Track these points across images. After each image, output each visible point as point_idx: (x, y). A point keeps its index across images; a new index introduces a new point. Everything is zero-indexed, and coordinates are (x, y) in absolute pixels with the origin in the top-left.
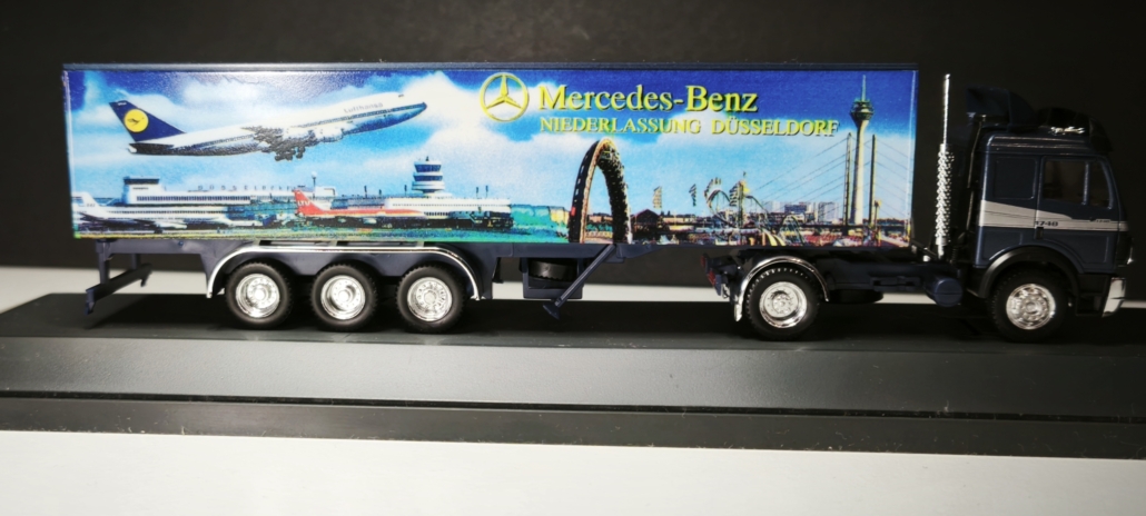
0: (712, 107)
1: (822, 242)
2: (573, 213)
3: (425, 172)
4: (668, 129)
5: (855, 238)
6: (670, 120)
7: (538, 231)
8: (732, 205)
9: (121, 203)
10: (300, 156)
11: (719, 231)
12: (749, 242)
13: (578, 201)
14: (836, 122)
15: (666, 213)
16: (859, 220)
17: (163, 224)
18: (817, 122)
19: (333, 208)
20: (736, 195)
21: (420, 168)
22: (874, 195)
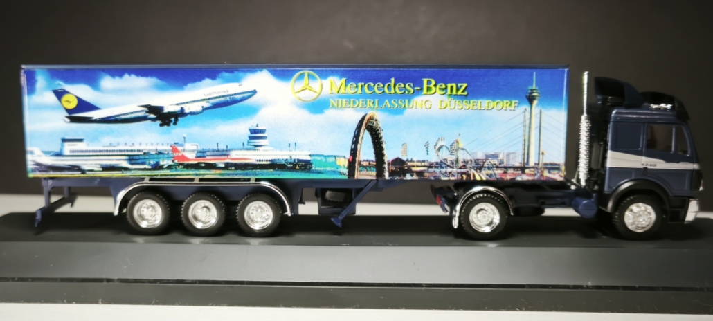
0: (439, 92)
1: (508, 177)
2: (351, 160)
3: (256, 134)
4: (411, 106)
5: (530, 175)
6: (412, 100)
7: (328, 171)
8: (452, 154)
9: (59, 154)
10: (175, 124)
11: (443, 171)
12: (462, 177)
13: (354, 152)
14: (517, 101)
15: (410, 160)
16: (532, 164)
17: (86, 168)
18: (505, 101)
19: (197, 157)
20: (454, 147)
21: (253, 131)
22: (541, 147)
